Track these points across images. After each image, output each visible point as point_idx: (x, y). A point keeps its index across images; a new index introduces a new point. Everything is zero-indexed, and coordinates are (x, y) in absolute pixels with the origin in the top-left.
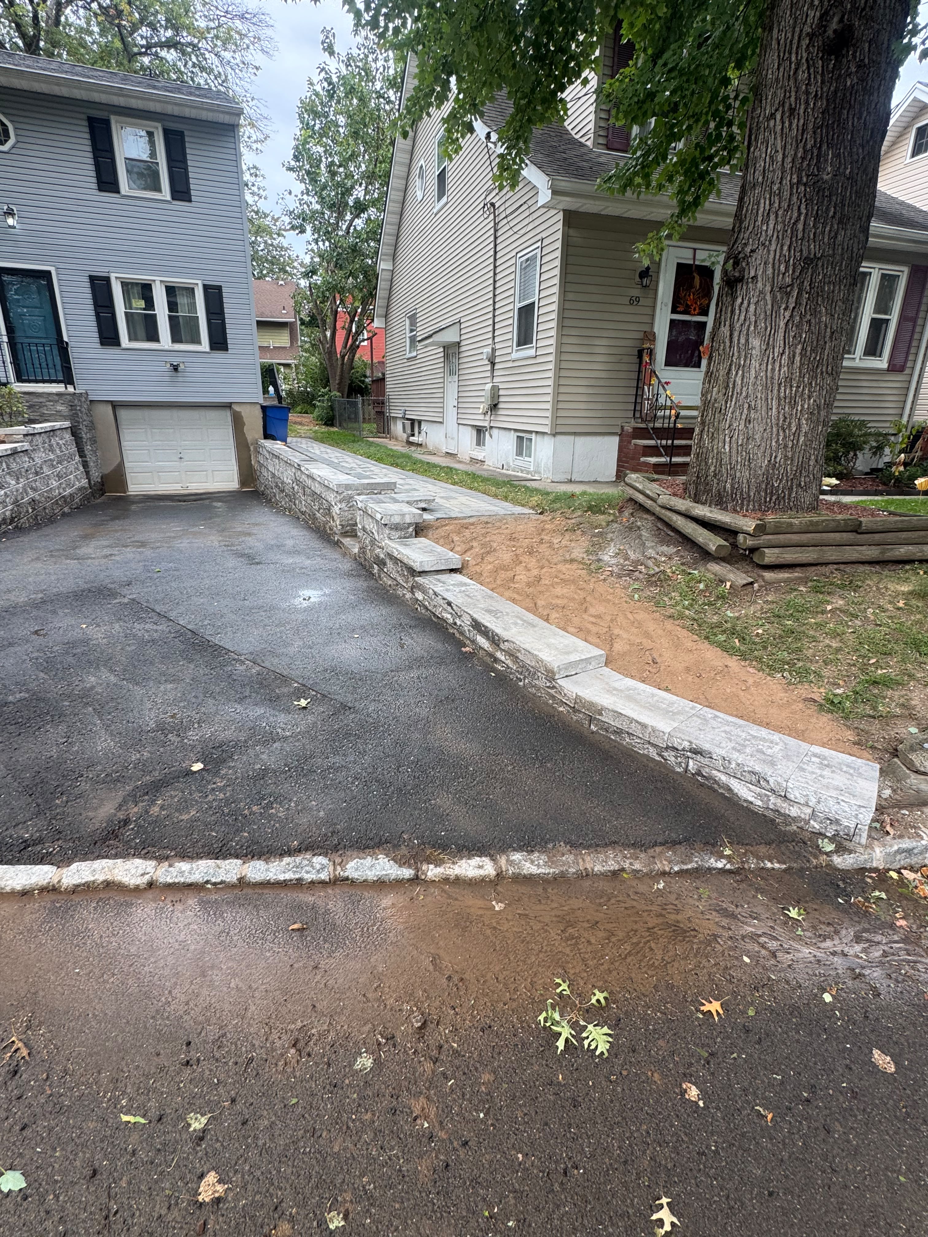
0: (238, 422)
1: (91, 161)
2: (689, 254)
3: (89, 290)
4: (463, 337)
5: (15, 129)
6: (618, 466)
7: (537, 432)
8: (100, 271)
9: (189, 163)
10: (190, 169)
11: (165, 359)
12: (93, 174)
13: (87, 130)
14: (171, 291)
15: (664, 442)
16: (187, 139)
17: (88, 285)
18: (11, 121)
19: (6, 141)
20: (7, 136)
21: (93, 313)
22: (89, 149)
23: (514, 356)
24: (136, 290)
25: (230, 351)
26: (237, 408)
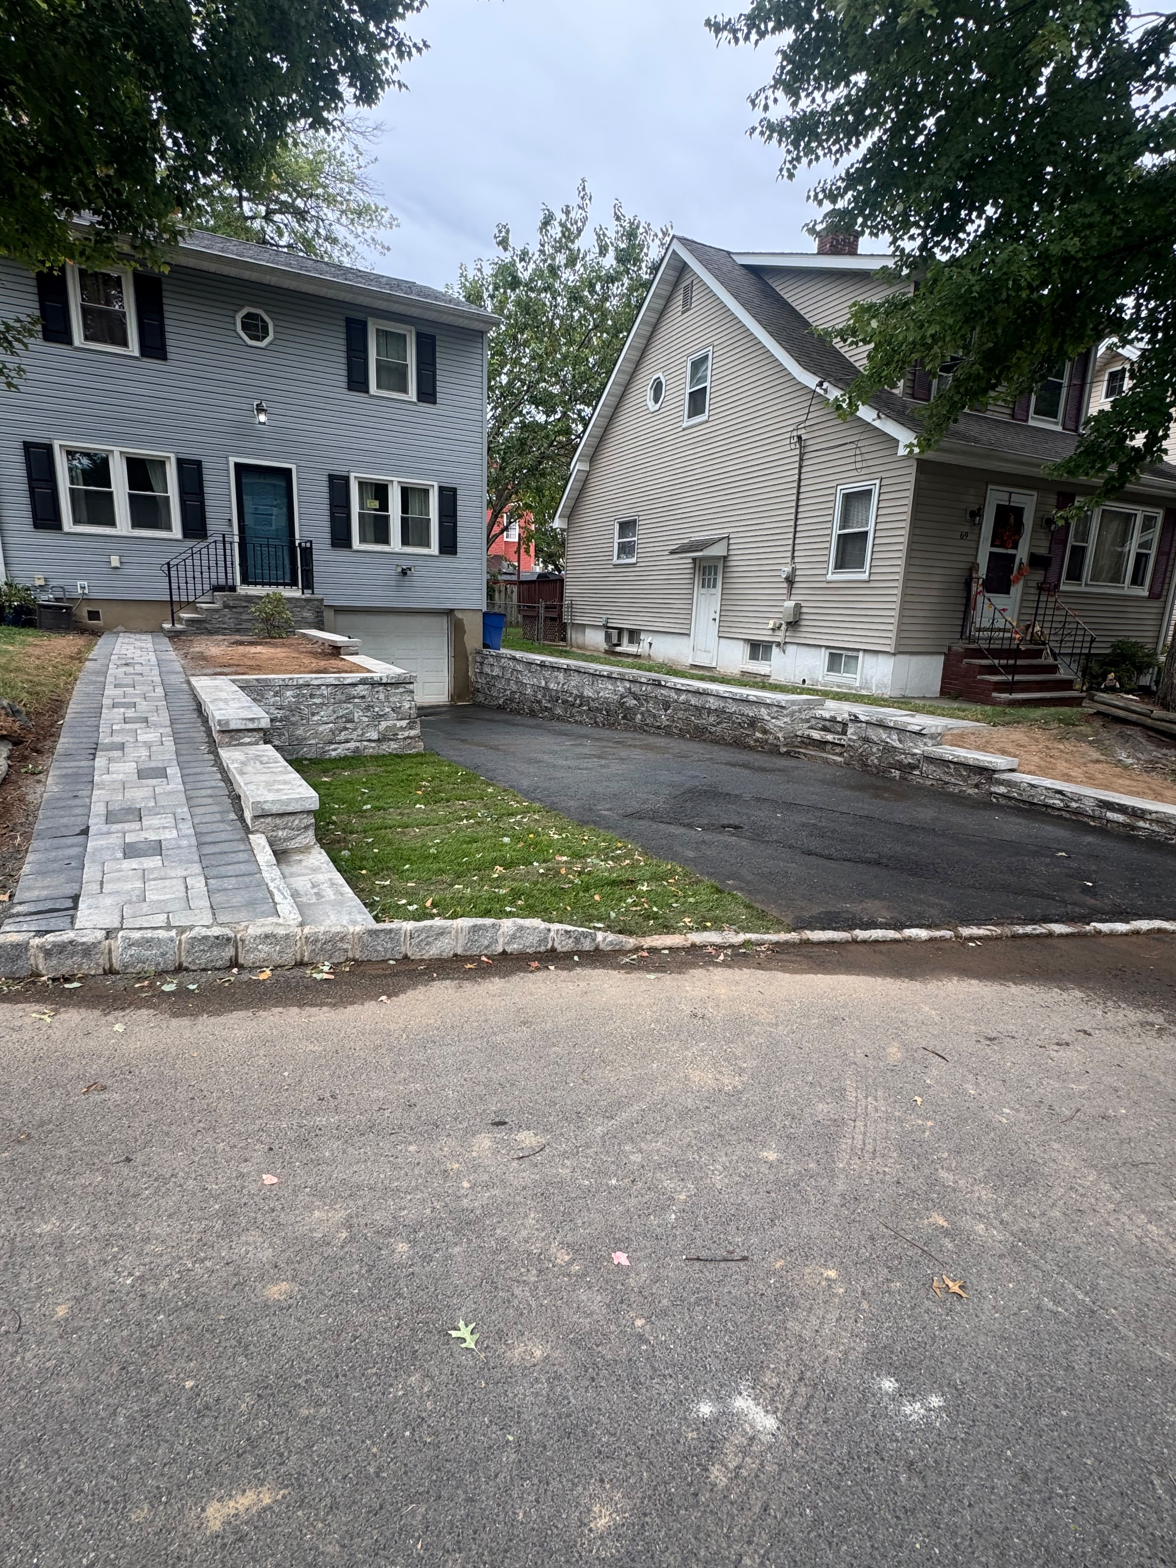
0: (457, 630)
1: (344, 361)
2: (1005, 496)
3: (326, 490)
4: (731, 553)
5: (275, 326)
6: (943, 682)
7: (865, 651)
8: (339, 469)
9: (438, 366)
10: (438, 372)
11: (397, 562)
12: (345, 373)
13: (344, 330)
14: (406, 492)
15: (1003, 662)
16: (437, 343)
17: (326, 484)
18: (272, 319)
19: (264, 338)
20: (267, 334)
21: (327, 513)
22: (344, 348)
23: (830, 577)
24: (370, 492)
25: (458, 555)
26: (459, 615)
